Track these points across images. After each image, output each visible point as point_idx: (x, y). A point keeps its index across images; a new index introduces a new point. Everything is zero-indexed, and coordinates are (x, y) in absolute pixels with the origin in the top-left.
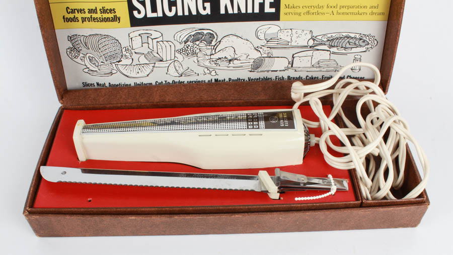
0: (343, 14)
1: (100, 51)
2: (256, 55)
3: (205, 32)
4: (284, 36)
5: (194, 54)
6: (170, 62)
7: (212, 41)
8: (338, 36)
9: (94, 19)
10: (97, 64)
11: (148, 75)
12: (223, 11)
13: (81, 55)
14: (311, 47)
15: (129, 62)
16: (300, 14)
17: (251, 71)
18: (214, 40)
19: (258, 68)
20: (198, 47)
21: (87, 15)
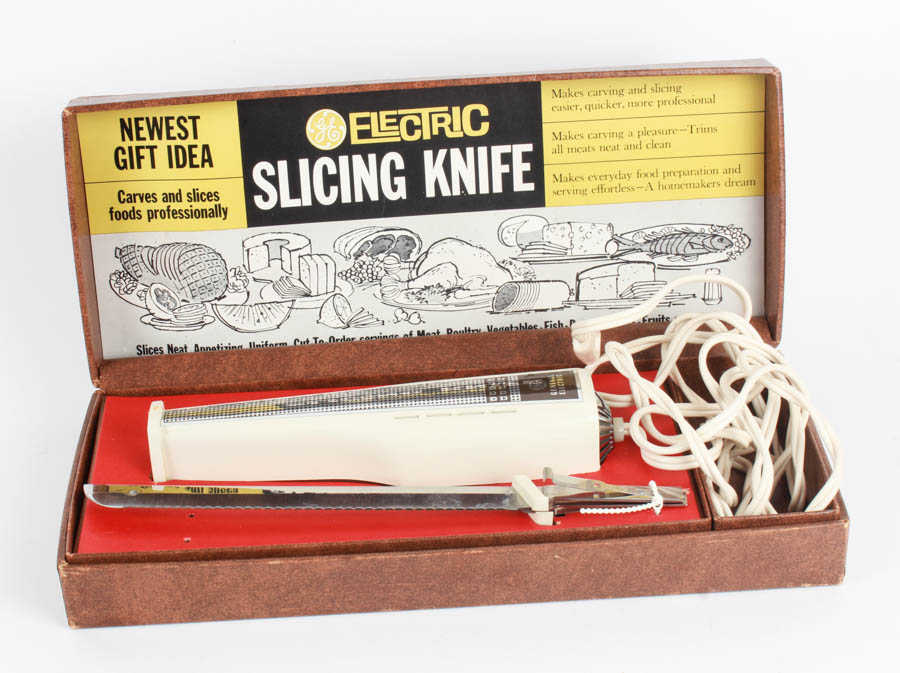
0: (671, 187)
1: (181, 277)
2: (502, 278)
3: (397, 234)
4: (557, 238)
5: (375, 279)
6: (326, 297)
7: (411, 251)
8: (666, 231)
9: (174, 213)
10: (172, 306)
11: (278, 327)
12: (430, 193)
13: (140, 287)
14: (612, 257)
15: (240, 298)
16: (584, 192)
17: (492, 313)
18: (415, 250)
19: (507, 304)
20: (382, 265)
21: (161, 205)
